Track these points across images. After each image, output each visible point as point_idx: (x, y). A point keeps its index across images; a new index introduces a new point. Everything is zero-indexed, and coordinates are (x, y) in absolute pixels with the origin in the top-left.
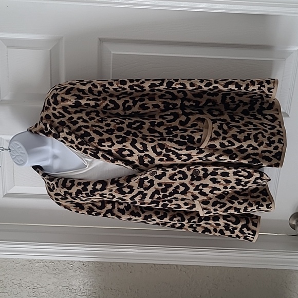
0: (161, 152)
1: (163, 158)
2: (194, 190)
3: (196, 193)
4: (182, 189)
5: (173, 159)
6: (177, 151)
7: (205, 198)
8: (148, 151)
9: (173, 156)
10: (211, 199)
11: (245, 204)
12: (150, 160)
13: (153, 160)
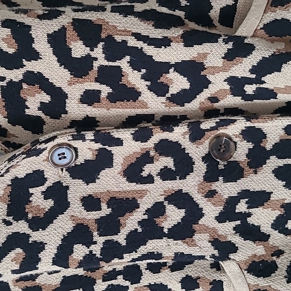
10: (279, 253)
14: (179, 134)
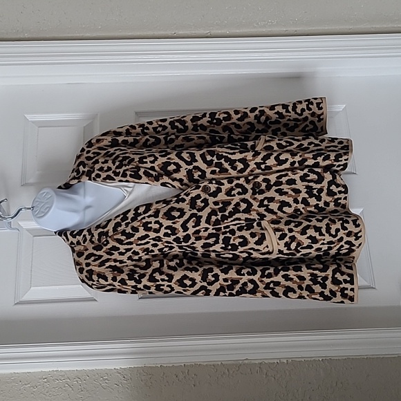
0: (212, 160)
1: (215, 169)
2: (259, 206)
3: (262, 210)
4: (243, 206)
5: (226, 170)
6: (229, 156)
7: (275, 217)
8: (197, 161)
9: (226, 165)
11: (326, 221)
12: (200, 173)
13: (204, 172)
14: (242, 181)
